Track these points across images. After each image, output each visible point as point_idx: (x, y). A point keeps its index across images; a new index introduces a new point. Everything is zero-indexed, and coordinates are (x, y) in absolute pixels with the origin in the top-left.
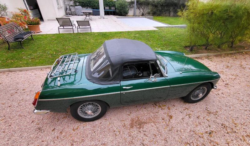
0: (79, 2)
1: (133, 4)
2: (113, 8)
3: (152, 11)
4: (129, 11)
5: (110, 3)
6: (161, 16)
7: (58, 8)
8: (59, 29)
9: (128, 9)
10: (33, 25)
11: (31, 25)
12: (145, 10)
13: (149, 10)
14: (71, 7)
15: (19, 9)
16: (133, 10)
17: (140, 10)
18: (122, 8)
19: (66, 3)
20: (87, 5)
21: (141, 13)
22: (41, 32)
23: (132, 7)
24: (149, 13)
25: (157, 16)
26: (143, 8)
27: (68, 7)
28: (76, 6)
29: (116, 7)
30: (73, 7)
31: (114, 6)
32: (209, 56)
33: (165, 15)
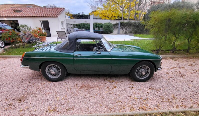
0: (77, 25)
1: (118, 26)
2: (101, 29)
3: (133, 30)
4: (114, 30)
5: (99, 25)
6: (142, 34)
7: (61, 29)
8: (57, 39)
9: (113, 29)
10: (42, 36)
11: (41, 36)
12: (127, 29)
13: (131, 30)
14: (71, 29)
15: (37, 28)
16: (117, 30)
17: (123, 30)
18: (108, 28)
19: (68, 27)
20: (82, 27)
21: (124, 32)
22: (46, 41)
23: (116, 28)
24: (131, 32)
25: (139, 34)
26: (125, 28)
27: (69, 29)
28: (75, 28)
29: (103, 28)
30: (73, 29)
31: (102, 27)
32: (174, 57)
33: (146, 33)
